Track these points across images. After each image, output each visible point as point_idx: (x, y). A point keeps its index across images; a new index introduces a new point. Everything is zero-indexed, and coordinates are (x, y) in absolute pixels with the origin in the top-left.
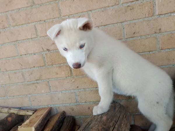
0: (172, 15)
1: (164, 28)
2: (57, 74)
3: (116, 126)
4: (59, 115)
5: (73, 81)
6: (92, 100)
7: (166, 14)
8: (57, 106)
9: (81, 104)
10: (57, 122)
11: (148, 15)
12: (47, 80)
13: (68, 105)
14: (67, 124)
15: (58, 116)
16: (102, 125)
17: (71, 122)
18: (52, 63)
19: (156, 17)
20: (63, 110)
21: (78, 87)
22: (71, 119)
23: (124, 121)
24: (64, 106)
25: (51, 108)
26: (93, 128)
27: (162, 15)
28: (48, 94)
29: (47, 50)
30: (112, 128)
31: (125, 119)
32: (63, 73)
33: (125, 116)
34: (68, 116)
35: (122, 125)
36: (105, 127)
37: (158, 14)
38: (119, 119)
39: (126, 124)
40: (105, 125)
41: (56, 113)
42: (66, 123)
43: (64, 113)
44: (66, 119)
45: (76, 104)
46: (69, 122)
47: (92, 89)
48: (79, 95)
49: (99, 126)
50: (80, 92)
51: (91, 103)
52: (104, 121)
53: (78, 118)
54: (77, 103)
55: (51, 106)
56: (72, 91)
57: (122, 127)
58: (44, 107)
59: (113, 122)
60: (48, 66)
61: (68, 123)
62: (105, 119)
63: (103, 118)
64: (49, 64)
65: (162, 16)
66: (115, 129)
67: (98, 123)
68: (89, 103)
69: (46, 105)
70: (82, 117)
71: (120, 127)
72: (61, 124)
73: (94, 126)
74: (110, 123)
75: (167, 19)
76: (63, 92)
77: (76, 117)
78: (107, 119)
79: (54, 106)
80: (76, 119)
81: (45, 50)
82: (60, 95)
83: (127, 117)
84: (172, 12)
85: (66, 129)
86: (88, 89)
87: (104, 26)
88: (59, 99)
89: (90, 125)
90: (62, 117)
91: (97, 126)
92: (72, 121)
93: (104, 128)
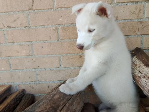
0: (128, 4)
1: (120, 16)
2: (18, 52)
3: (67, 105)
4: (18, 92)
5: (34, 60)
6: (52, 80)
7: (123, 3)
8: (17, 83)
9: (41, 82)
10: (13, 99)
11: (108, 2)
12: (8, 58)
13: (28, 83)
14: (24, 102)
15: (17, 94)
16: (51, 104)
17: (29, 100)
18: (13, 40)
19: (114, 5)
20: (23, 88)
21: (39, 66)
22: (30, 96)
23: (77, 100)
24: (24, 84)
25: (11, 85)
26: (40, 107)
27: (120, 3)
28: (8, 71)
29: (8, 26)
30: (62, 107)
31: (78, 98)
32: (24, 52)
33: (78, 95)
34: (28, 94)
35: (74, 103)
36: (54, 106)
37: (117, 2)
38: (72, 97)
39: (79, 103)
40: (54, 104)
41: (16, 91)
42: (24, 100)
43: (23, 91)
44: (24, 97)
45: (36, 83)
46: (28, 100)
47: (52, 69)
48: (39, 75)
49: (47, 105)
50: (40, 71)
51: (51, 82)
52: (55, 99)
53: (38, 96)
54: (38, 82)
55: (11, 84)
56: (33, 70)
57: (73, 106)
58: (3, 84)
59: (64, 100)
60: (9, 44)
61: (26, 101)
62: (57, 98)
63: (55, 96)
64: (10, 42)
65: (119, 5)
66: (65, 107)
67: (48, 101)
68: (49, 82)
69: (5, 82)
70: (41, 95)
71: (71, 106)
72: (19, 101)
73: (42, 105)
74: (61, 101)
75: (124, 7)
76: (24, 70)
77: (36, 95)
78: (59, 98)
79: (14, 84)
80: (36, 97)
81: (6, 26)
82: (20, 74)
83: (81, 95)
84: (129, 2)
85: (22, 107)
86: (48, 69)
87: (67, 8)
88: (19, 77)
89: (40, 103)
90: (21, 95)
91: (45, 104)
92: (30, 98)
93: (52, 107)
